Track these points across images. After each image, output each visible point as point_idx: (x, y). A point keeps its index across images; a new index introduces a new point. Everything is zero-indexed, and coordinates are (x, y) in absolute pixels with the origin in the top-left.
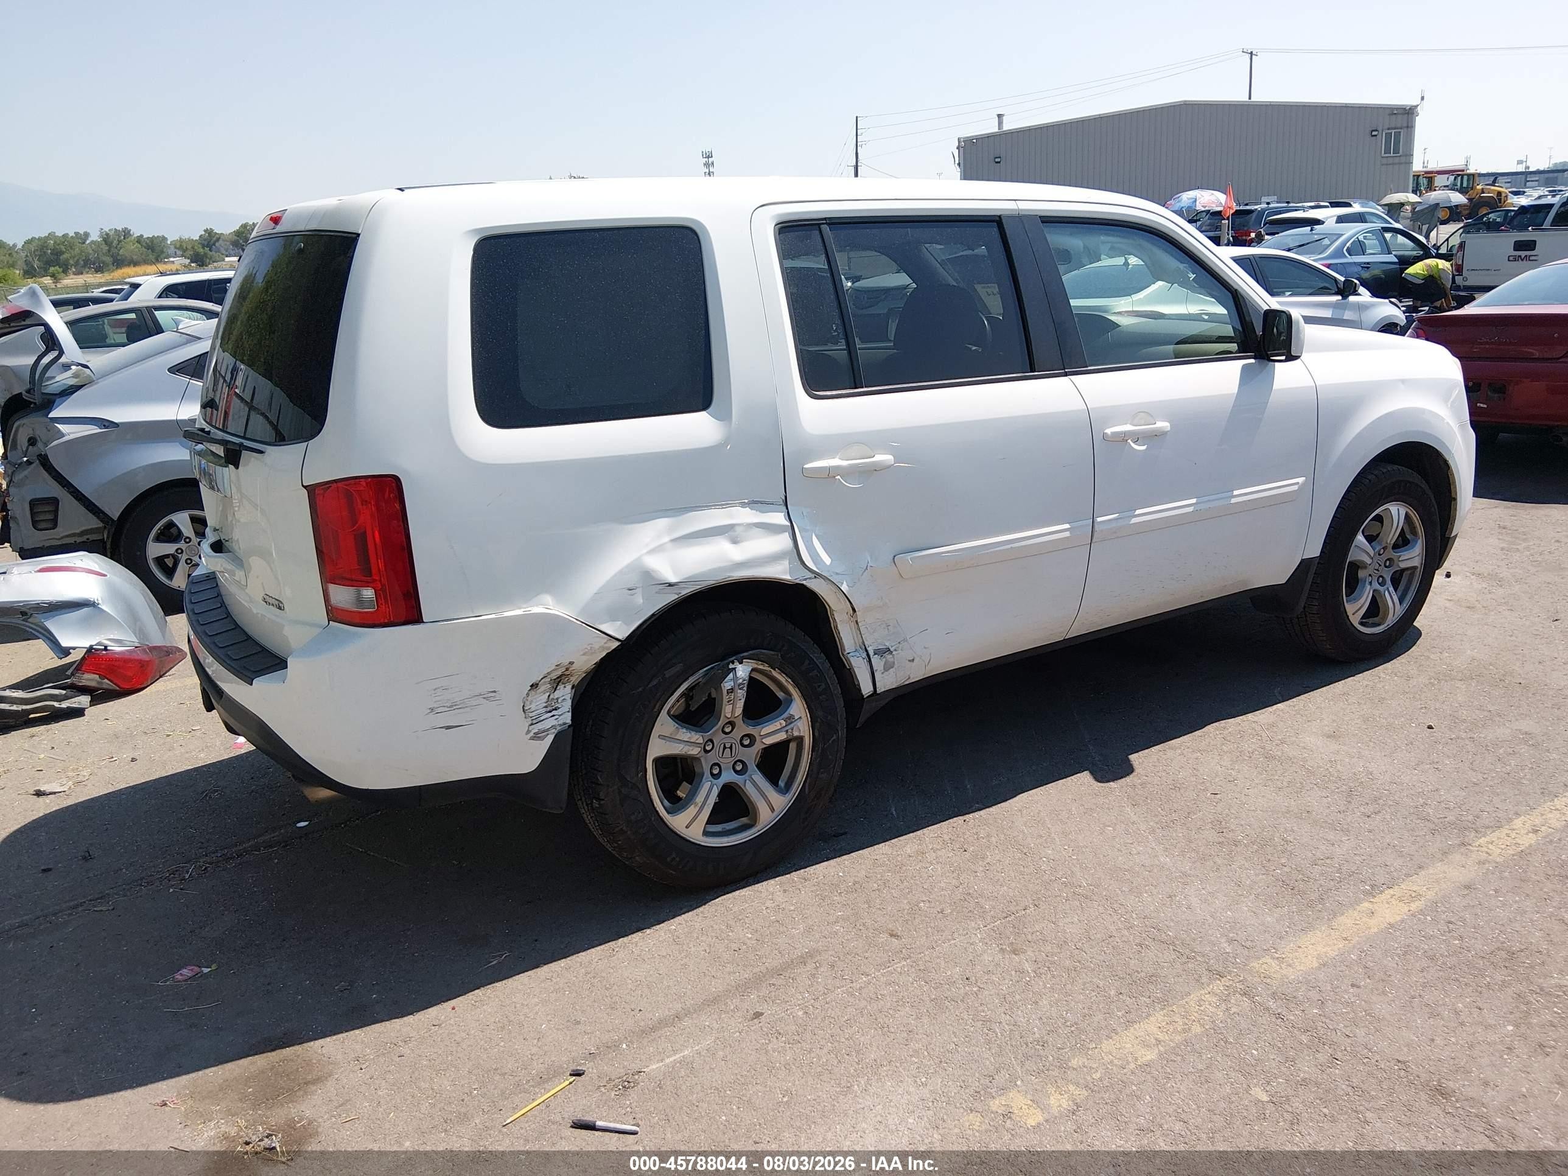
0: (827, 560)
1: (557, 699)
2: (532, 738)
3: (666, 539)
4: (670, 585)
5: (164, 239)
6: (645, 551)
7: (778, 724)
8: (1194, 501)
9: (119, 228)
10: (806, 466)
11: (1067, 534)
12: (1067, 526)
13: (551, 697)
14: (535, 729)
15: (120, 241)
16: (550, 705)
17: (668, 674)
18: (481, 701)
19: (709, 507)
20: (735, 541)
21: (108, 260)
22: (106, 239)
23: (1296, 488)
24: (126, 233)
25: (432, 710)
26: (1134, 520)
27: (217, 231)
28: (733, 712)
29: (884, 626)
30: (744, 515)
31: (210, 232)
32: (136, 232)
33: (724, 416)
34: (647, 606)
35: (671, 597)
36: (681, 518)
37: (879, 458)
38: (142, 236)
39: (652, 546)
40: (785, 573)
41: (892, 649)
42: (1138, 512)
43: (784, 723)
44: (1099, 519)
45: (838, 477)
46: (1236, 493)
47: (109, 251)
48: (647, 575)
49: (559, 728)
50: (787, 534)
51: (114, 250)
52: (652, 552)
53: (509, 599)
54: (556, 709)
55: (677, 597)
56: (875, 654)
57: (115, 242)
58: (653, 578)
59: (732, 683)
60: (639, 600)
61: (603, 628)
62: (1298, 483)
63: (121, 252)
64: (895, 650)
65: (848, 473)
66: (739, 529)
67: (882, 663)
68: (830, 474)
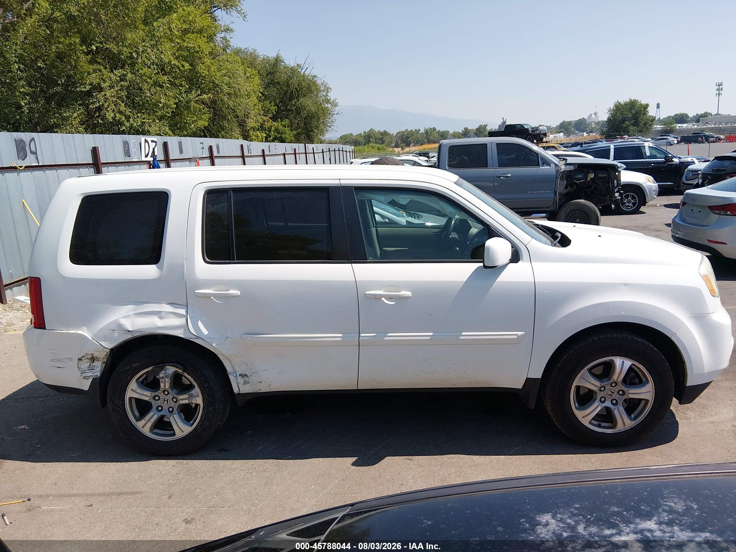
0: (205, 332)
1: (94, 366)
2: (83, 378)
3: (132, 313)
4: (129, 331)
5: (448, 132)
6: (121, 317)
7: (185, 396)
8: (431, 334)
9: (432, 127)
10: (196, 291)
11: (340, 339)
12: (341, 335)
13: (91, 365)
14: (84, 375)
15: (431, 133)
16: (91, 368)
17: (134, 365)
18: (68, 360)
19: (152, 303)
20: (161, 318)
21: (426, 140)
22: (426, 132)
23: (515, 337)
24: (434, 129)
25: (52, 360)
26: (386, 338)
27: (469, 128)
28: (165, 386)
29: (245, 364)
30: (167, 308)
31: (466, 129)
32: (438, 129)
33: (161, 268)
34: (120, 339)
35: (129, 336)
36: (138, 306)
37: (232, 292)
38: (440, 131)
39: (124, 315)
40: (181, 334)
41: (248, 375)
42: (389, 334)
43: (188, 396)
44: (362, 335)
45: (212, 297)
46: (463, 334)
47: (427, 137)
48: (120, 327)
49: (94, 377)
50: (185, 318)
51: (428, 137)
52: (123, 317)
53: (70, 326)
54: (93, 370)
55: (131, 336)
56: (240, 376)
57: (430, 133)
58: (122, 327)
59: (163, 375)
60: (116, 335)
61: (100, 343)
62: (518, 335)
63: (431, 137)
64: (250, 376)
65: (216, 296)
66: (163, 313)
67: (243, 381)
68: (207, 296)
